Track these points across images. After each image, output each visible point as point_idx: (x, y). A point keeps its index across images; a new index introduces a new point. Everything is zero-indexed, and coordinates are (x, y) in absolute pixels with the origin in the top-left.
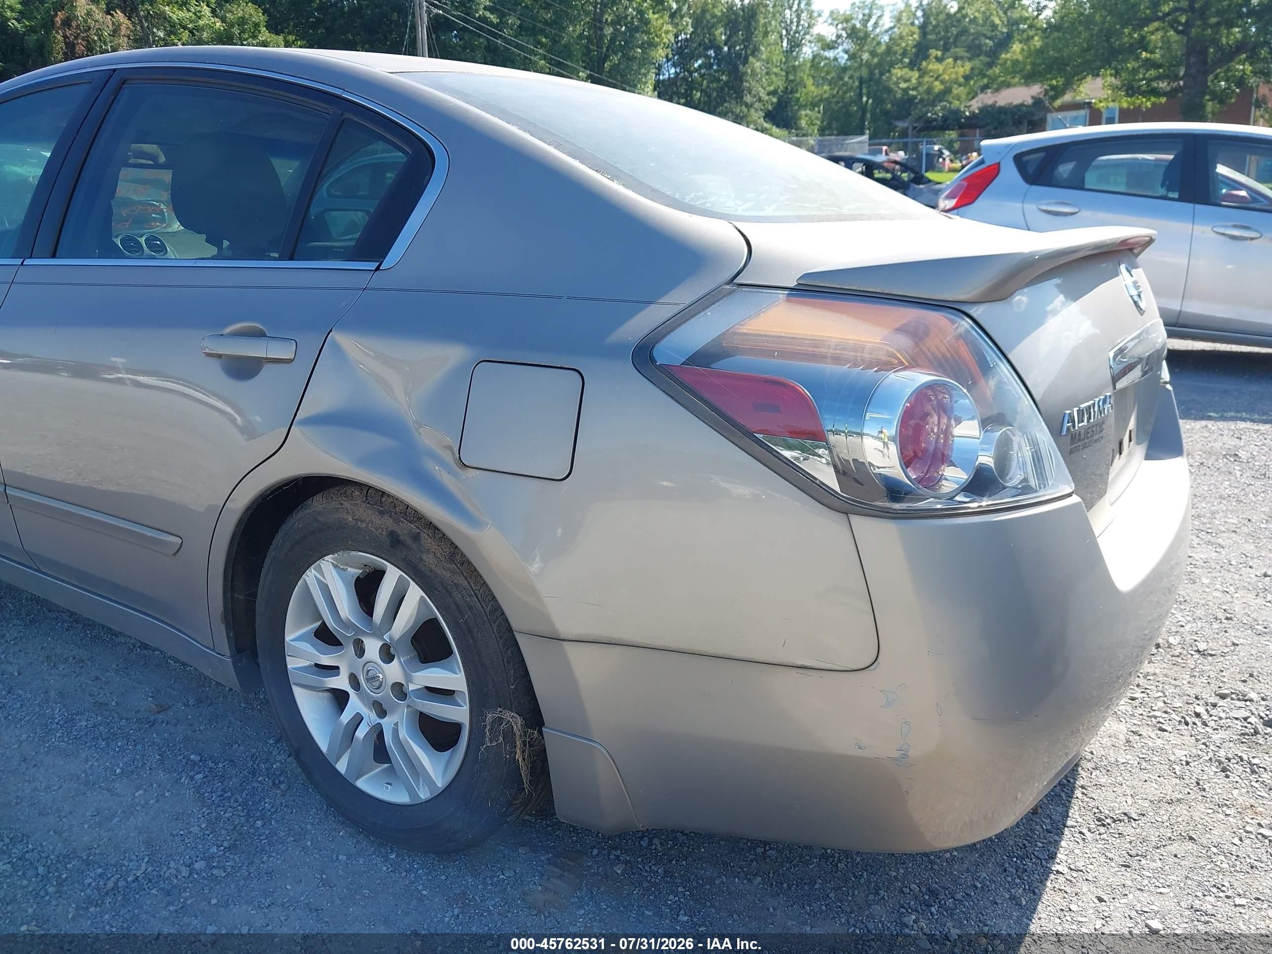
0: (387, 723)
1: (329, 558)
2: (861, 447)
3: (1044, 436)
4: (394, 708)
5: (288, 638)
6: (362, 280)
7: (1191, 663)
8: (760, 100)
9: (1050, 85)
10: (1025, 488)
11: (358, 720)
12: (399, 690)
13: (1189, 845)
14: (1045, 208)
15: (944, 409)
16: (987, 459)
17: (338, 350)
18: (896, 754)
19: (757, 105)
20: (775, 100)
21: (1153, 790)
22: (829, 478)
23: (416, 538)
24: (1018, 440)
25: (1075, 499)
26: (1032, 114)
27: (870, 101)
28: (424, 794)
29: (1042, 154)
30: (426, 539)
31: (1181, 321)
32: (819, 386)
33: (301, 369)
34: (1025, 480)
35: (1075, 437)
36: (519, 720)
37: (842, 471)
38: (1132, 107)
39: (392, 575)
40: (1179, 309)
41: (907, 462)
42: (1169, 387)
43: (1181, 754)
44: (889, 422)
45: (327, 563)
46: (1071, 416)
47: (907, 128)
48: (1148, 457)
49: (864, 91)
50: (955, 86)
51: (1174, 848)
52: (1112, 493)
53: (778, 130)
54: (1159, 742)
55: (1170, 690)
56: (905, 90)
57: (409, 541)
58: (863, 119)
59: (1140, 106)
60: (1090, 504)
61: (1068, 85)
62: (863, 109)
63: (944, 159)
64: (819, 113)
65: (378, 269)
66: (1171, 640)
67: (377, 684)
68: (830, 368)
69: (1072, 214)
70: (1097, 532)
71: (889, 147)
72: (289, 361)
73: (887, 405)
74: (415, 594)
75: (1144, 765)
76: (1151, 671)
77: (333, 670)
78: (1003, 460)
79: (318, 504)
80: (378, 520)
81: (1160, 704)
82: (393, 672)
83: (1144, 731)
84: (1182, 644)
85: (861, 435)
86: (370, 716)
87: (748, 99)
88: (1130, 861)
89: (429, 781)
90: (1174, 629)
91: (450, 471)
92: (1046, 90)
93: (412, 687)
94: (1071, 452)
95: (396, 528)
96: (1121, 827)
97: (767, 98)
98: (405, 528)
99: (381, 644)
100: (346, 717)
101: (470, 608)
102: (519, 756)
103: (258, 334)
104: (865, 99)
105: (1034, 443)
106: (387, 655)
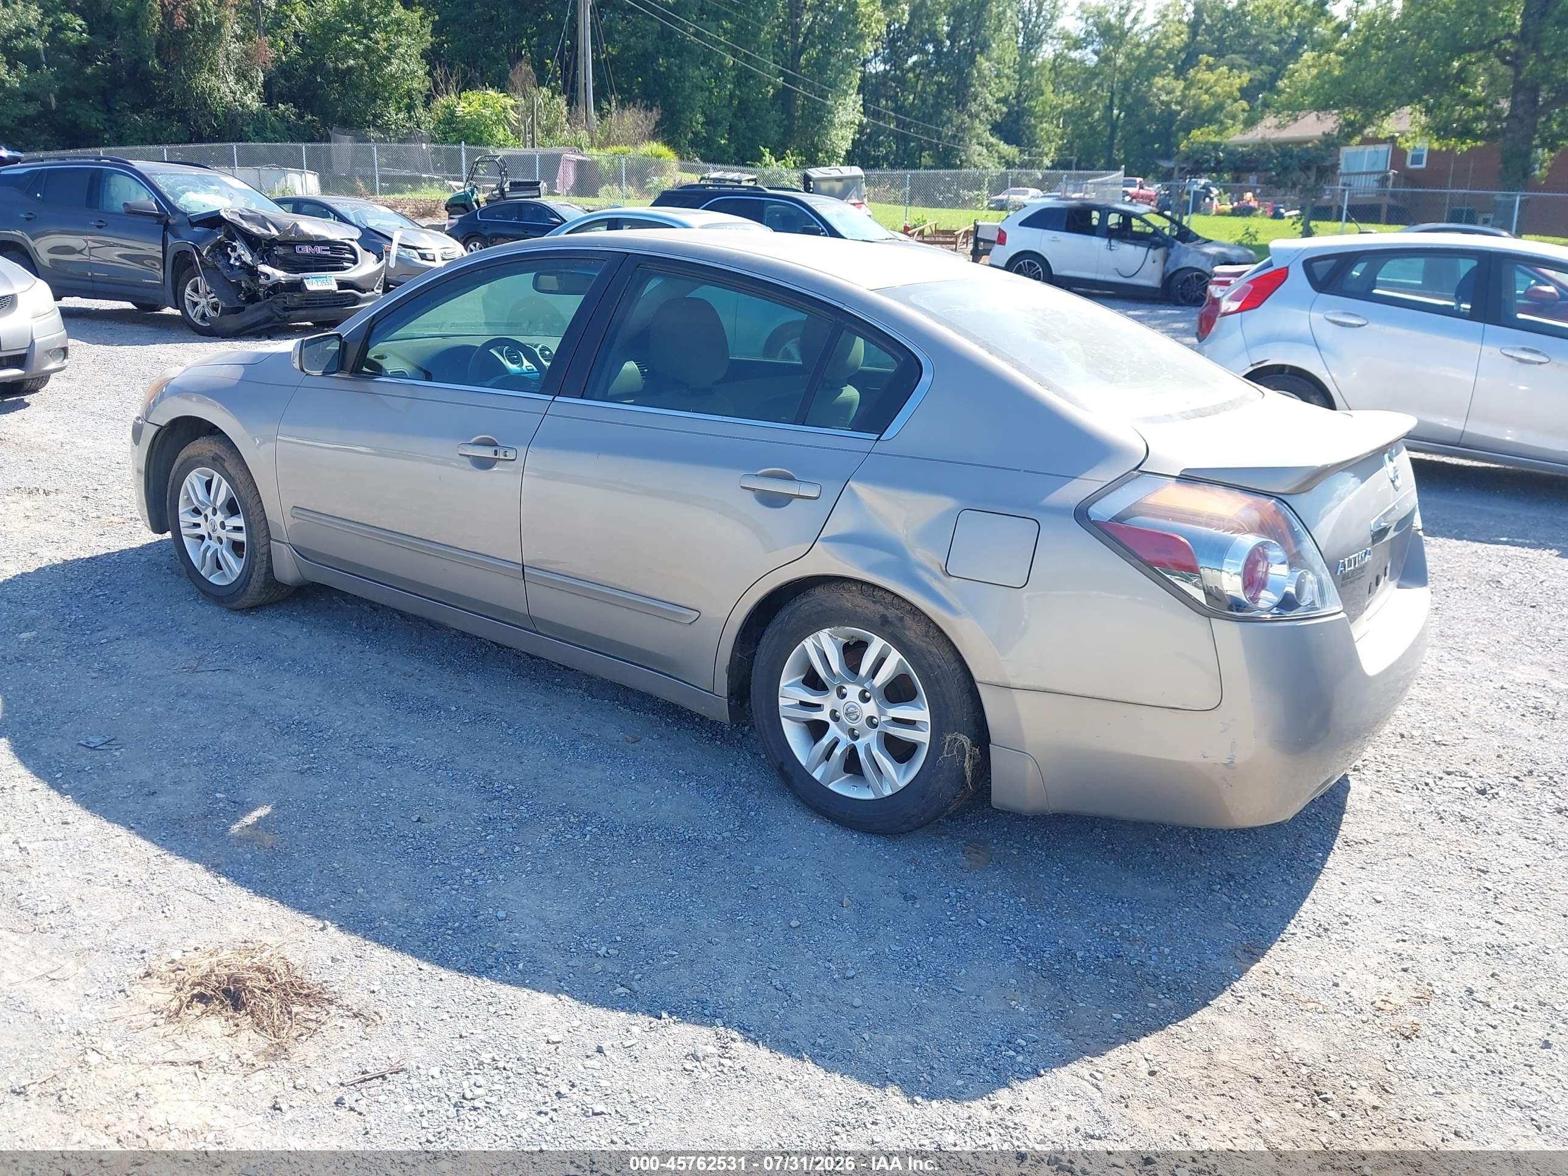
0: (860, 744)
1: (827, 630)
2: (1220, 578)
3: (1326, 576)
4: (865, 734)
5: (781, 685)
6: (867, 446)
7: (1427, 749)
8: (987, 109)
9: (1345, 119)
10: (1312, 606)
11: (835, 743)
12: (871, 722)
13: (1409, 859)
14: (1332, 318)
15: (1265, 557)
16: (1291, 589)
17: (853, 495)
18: (1227, 761)
19: (984, 115)
20: (1005, 109)
21: (1386, 828)
22: (1200, 596)
23: (901, 619)
24: (1310, 577)
25: (1343, 615)
26: (1323, 159)
27: (1122, 115)
28: (888, 792)
29: (1333, 262)
30: (908, 620)
31: (1462, 442)
32: (1195, 539)
33: (824, 505)
34: (1313, 603)
35: (1345, 577)
36: (969, 740)
37: (1208, 593)
38: (1444, 149)
39: (877, 644)
40: (1462, 428)
41: (1246, 588)
42: (1421, 533)
43: (1410, 808)
44: (1238, 565)
45: (824, 635)
46: (1344, 563)
47: (1173, 169)
48: (1399, 587)
49: (1116, 101)
50: (1229, 101)
51: (1397, 860)
52: (1367, 613)
53: (1006, 147)
54: (1395, 799)
55: (1407, 767)
56: (1168, 104)
57: (896, 622)
58: (1112, 137)
59: (1454, 148)
60: (1353, 618)
61: (1368, 120)
62: (1114, 126)
63: (1212, 199)
64: (1058, 127)
65: (878, 439)
66: (1414, 733)
67: (854, 717)
68: (1203, 530)
69: (1360, 326)
70: (1356, 637)
71: (1144, 178)
72: (816, 498)
73: (1236, 556)
74: (895, 658)
75: (1382, 812)
76: (1395, 753)
77: (818, 707)
78: (1299, 588)
79: (820, 593)
80: (872, 607)
81: (1399, 776)
82: (870, 709)
83: (1384, 792)
84: (1423, 736)
85: (1221, 571)
86: (845, 740)
87: (974, 107)
88: (1365, 866)
89: (893, 784)
90: (1418, 725)
91: (936, 578)
92: (1341, 125)
93: (883, 719)
94: (1342, 586)
95: (886, 613)
96: (1361, 847)
97: (995, 106)
98: (892, 613)
99: (861, 689)
100: (826, 741)
101: (939, 667)
102: (966, 765)
103: (790, 478)
104: (1116, 112)
105: (1320, 583)
106: (864, 699)
